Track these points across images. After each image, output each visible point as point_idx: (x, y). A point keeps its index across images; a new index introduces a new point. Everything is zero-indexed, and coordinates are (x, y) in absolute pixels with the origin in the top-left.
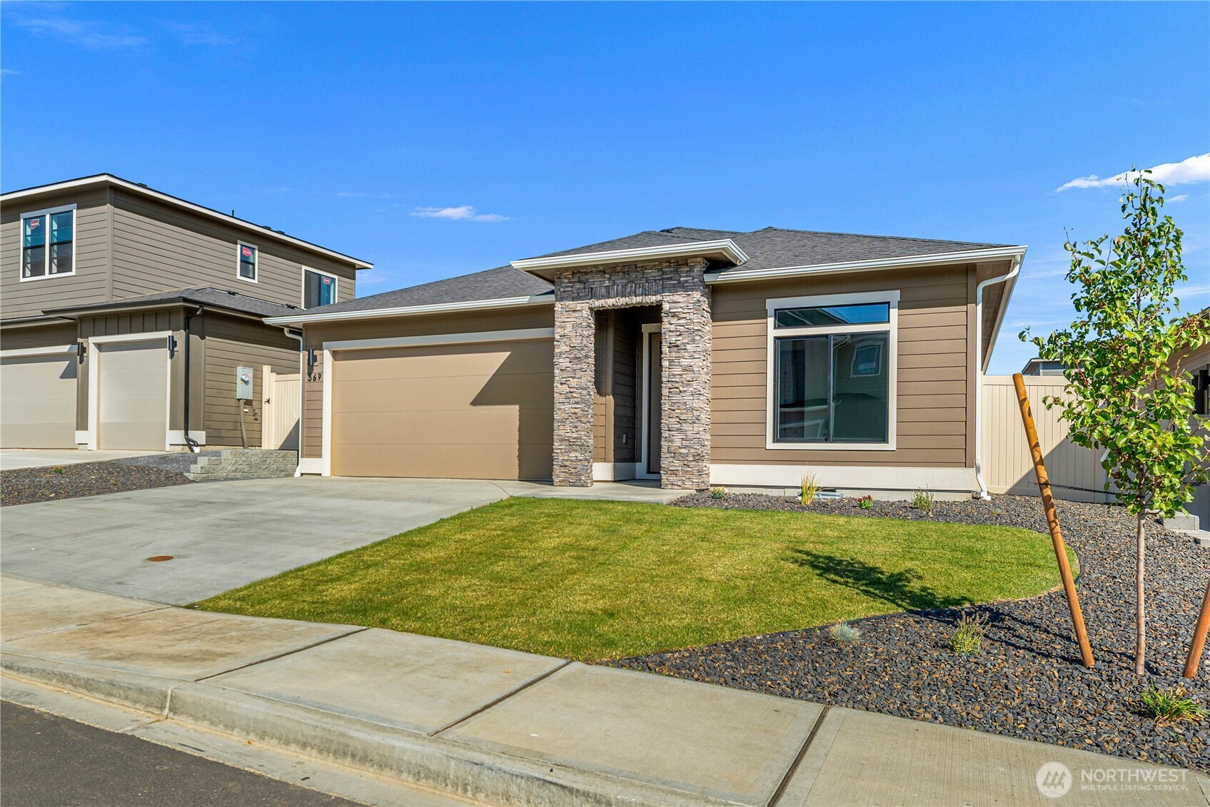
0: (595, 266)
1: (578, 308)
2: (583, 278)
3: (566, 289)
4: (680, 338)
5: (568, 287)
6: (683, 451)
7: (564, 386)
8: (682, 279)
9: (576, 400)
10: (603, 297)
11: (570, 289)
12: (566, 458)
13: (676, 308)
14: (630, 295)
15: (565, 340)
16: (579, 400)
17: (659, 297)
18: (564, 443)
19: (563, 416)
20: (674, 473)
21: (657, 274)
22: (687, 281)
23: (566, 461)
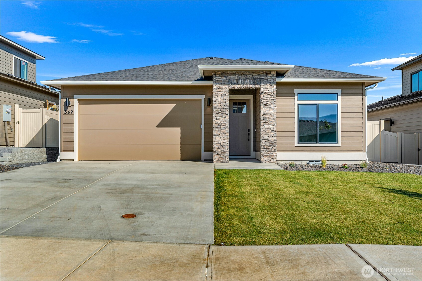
0: (231, 71)
1: (224, 88)
2: (226, 75)
3: (218, 79)
4: (268, 103)
5: (219, 78)
6: (270, 147)
7: (218, 120)
8: (268, 79)
9: (223, 126)
10: (235, 84)
11: (220, 79)
12: (219, 151)
13: (267, 91)
14: (247, 84)
15: (218, 101)
16: (225, 126)
17: (259, 86)
18: (218, 144)
19: (217, 133)
20: (266, 156)
21: (258, 76)
22: (270, 80)
23: (219, 152)
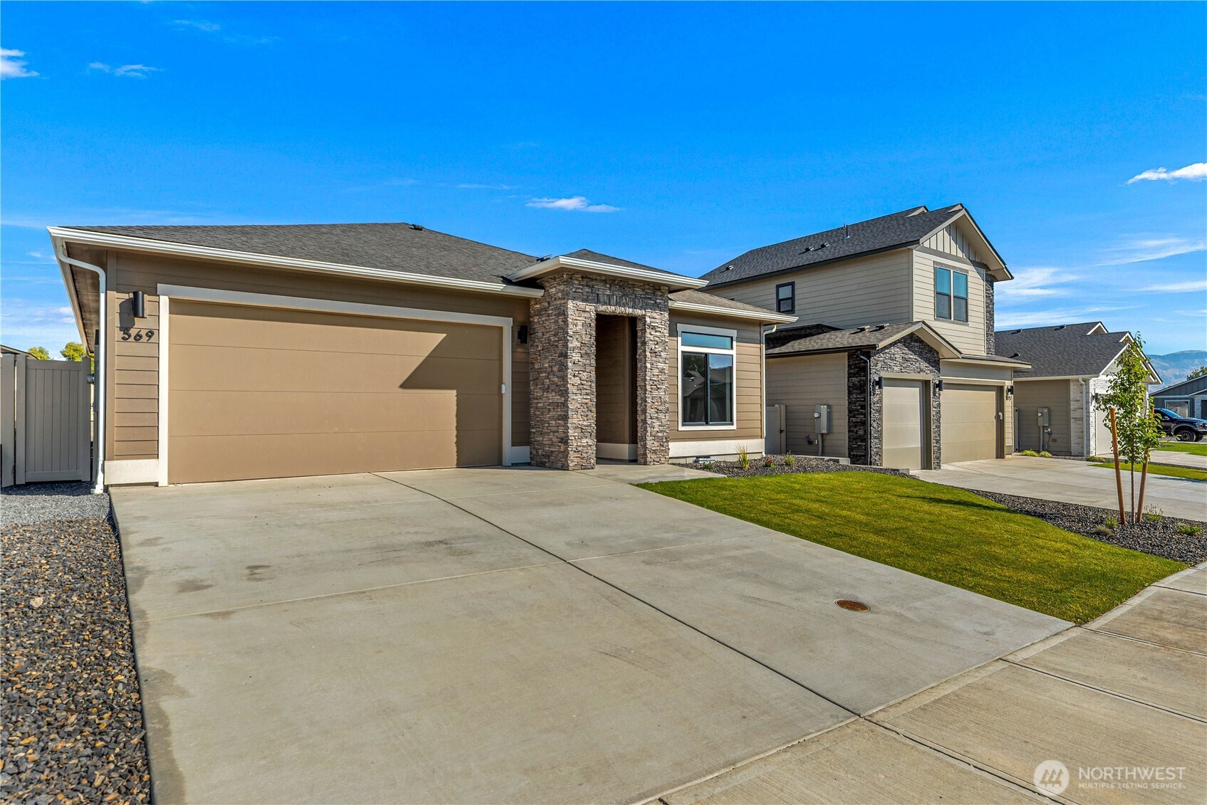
0: (600, 275)
1: (587, 310)
2: (590, 284)
3: (577, 290)
4: (657, 347)
5: (579, 288)
6: (660, 434)
7: (576, 378)
8: (658, 301)
9: (586, 391)
10: (605, 303)
11: (580, 291)
12: (579, 444)
13: (655, 323)
14: (624, 306)
15: (577, 336)
16: (589, 391)
17: (644, 313)
18: (577, 430)
19: (576, 405)
20: (655, 452)
21: (642, 293)
22: (660, 303)
23: (579, 446)
